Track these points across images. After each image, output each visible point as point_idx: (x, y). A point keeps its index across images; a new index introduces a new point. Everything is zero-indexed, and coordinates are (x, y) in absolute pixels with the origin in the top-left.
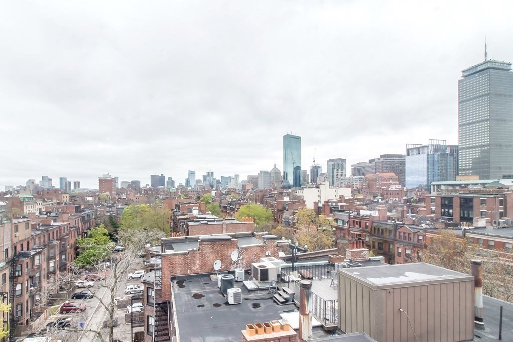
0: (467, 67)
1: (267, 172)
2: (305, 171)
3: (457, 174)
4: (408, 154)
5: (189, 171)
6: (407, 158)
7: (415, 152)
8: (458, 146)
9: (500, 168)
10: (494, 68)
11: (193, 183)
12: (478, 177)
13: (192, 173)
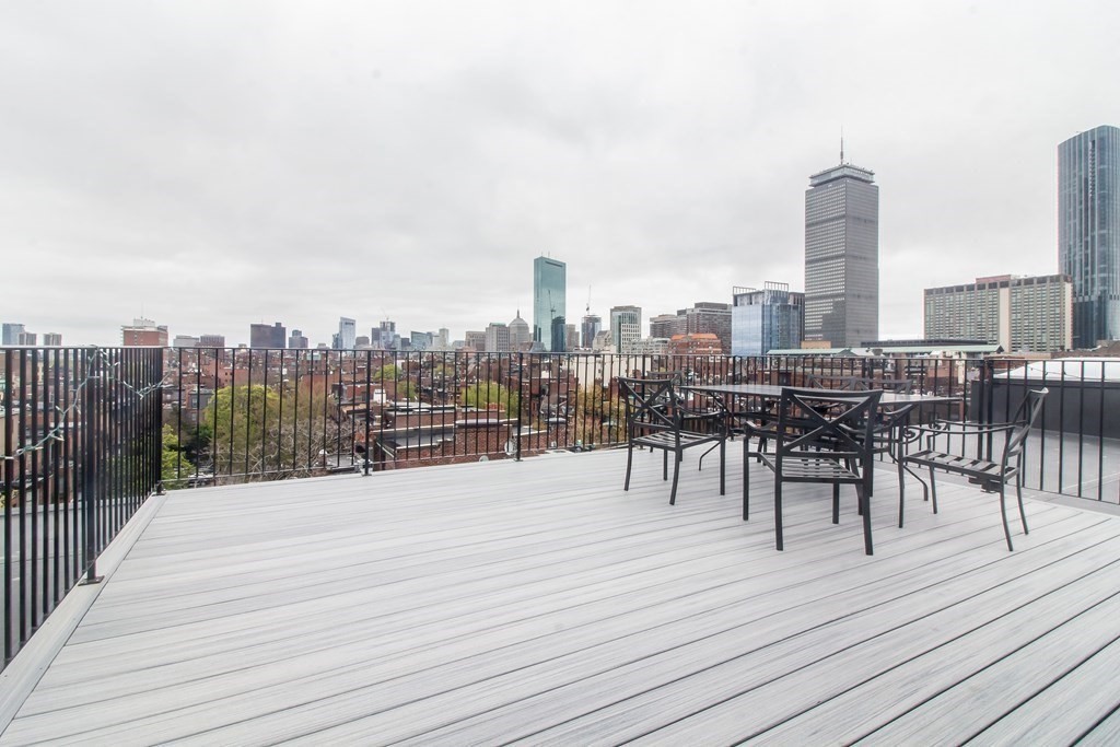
0: (817, 172)
1: (504, 326)
2: (572, 327)
3: (802, 338)
4: (736, 305)
5: (342, 318)
6: (734, 310)
7: (746, 300)
8: (803, 295)
9: (858, 331)
10: (852, 177)
11: (349, 344)
12: (829, 344)
13: (348, 324)
